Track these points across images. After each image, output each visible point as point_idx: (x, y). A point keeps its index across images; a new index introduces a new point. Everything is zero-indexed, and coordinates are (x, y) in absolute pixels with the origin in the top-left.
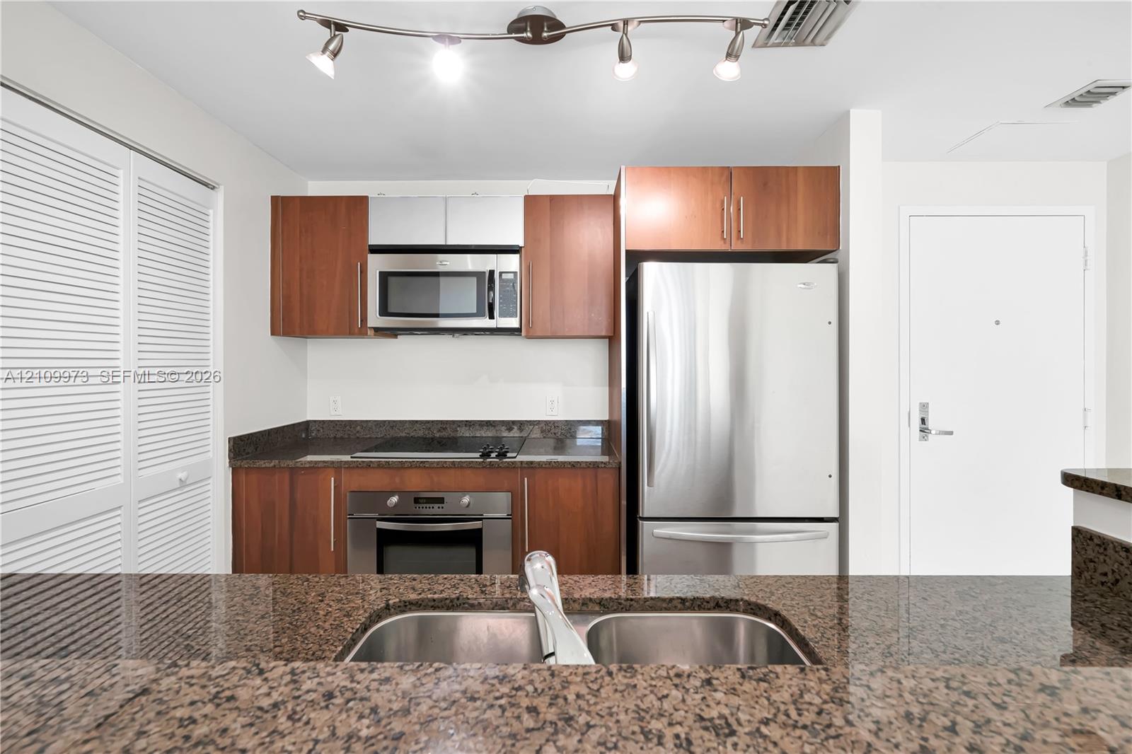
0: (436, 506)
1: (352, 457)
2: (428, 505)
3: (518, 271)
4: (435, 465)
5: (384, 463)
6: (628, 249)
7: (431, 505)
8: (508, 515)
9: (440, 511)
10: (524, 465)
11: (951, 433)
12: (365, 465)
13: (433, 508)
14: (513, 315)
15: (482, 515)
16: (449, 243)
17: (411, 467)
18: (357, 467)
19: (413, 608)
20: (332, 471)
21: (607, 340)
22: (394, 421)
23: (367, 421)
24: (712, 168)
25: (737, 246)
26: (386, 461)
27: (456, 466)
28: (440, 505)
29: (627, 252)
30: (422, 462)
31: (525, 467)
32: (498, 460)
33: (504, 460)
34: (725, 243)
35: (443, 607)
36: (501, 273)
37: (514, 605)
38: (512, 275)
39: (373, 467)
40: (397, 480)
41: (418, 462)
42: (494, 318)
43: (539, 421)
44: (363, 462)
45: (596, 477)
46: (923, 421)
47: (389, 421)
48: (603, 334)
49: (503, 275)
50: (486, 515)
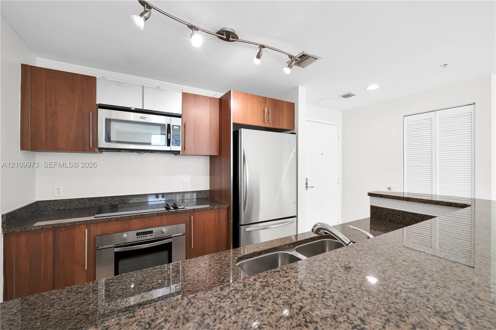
0: (148, 235)
1: (95, 217)
2: (144, 236)
3: (181, 125)
4: (148, 215)
5: (119, 218)
6: (233, 122)
7: (146, 235)
8: (183, 234)
9: (151, 237)
10: (191, 211)
11: (313, 187)
12: (107, 220)
13: (147, 236)
14: (178, 145)
15: (171, 236)
16: (145, 108)
17: (134, 218)
18: (103, 222)
19: (241, 260)
20: (84, 226)
21: (209, 157)
22: (101, 197)
23: (82, 199)
24: (261, 97)
25: (268, 125)
26: (121, 217)
27: (159, 215)
28: (151, 234)
29: (233, 123)
30: (141, 215)
31: (191, 212)
32: (175, 210)
33: (170, 211)
34: (264, 124)
35: (250, 257)
36: (173, 126)
37: (271, 251)
38: (178, 127)
39: (113, 221)
40: (126, 226)
41: (139, 215)
42: (169, 146)
43: (180, 192)
44: (106, 219)
45: (219, 212)
46: (306, 184)
47: (97, 198)
48: (208, 155)
49: (174, 126)
50: (173, 236)
